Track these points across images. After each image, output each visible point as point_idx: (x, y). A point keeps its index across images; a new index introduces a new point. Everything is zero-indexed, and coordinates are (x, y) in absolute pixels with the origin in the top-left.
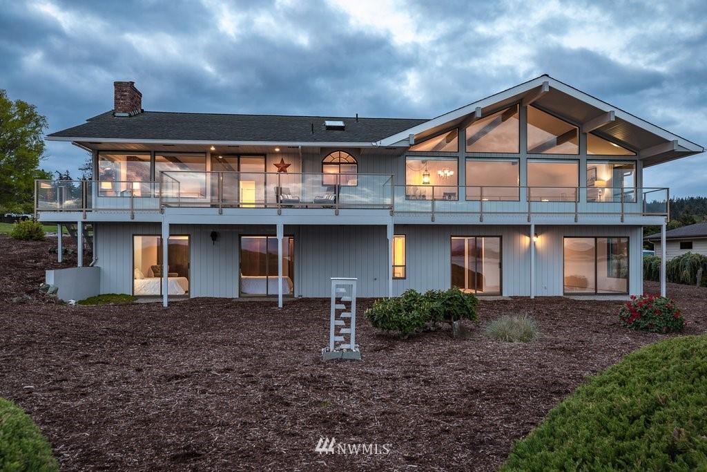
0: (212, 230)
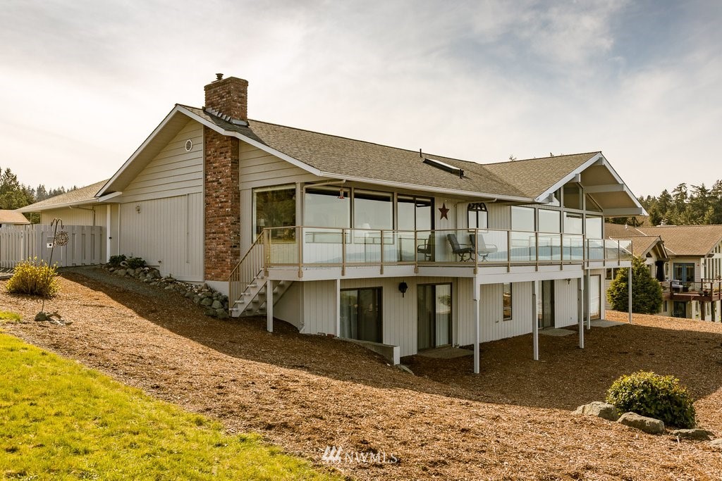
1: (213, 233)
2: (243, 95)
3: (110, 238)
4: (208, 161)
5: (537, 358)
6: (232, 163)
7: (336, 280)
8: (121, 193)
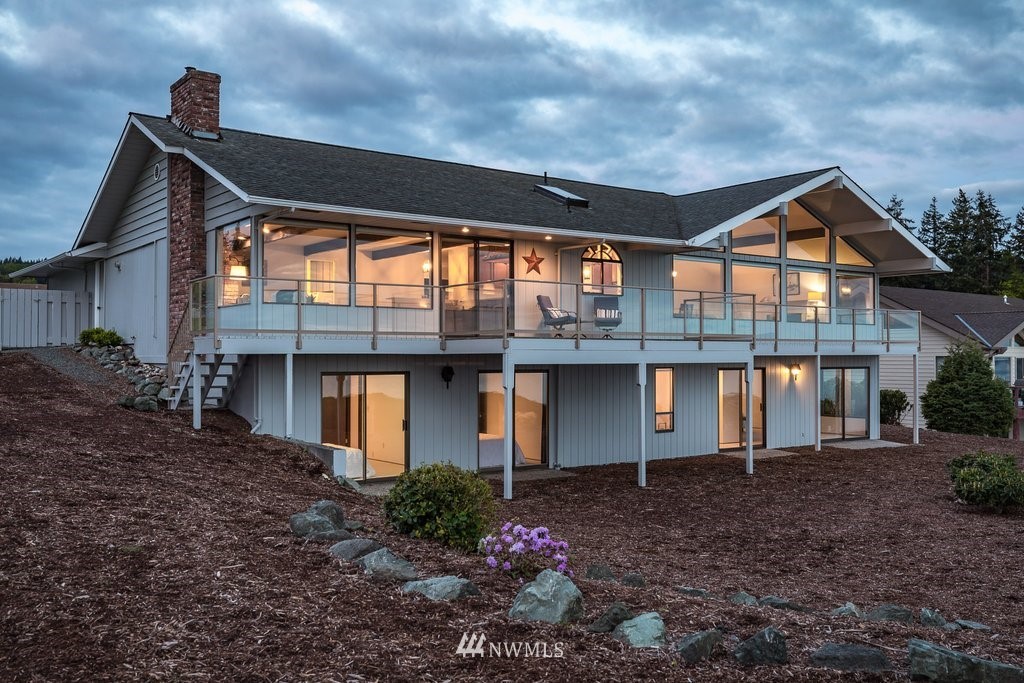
0: (445, 364)
1: (177, 294)
2: (212, 95)
3: (99, 308)
4: (173, 192)
5: (643, 483)
6: (192, 192)
7: (284, 356)
8: (105, 244)
